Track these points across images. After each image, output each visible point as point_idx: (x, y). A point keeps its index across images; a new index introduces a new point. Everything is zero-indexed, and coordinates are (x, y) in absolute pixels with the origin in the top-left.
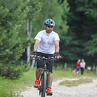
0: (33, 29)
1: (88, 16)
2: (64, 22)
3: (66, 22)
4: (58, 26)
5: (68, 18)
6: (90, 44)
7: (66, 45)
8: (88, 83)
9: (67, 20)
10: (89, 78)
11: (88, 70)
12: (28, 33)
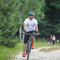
0: (23, 17)
1: (57, 8)
2: (42, 12)
3: (43, 12)
4: (39, 15)
5: (44, 10)
6: (58, 26)
7: (43, 26)
8: (57, 50)
9: (44, 11)
10: (58, 47)
11: (57, 42)
12: (20, 19)
